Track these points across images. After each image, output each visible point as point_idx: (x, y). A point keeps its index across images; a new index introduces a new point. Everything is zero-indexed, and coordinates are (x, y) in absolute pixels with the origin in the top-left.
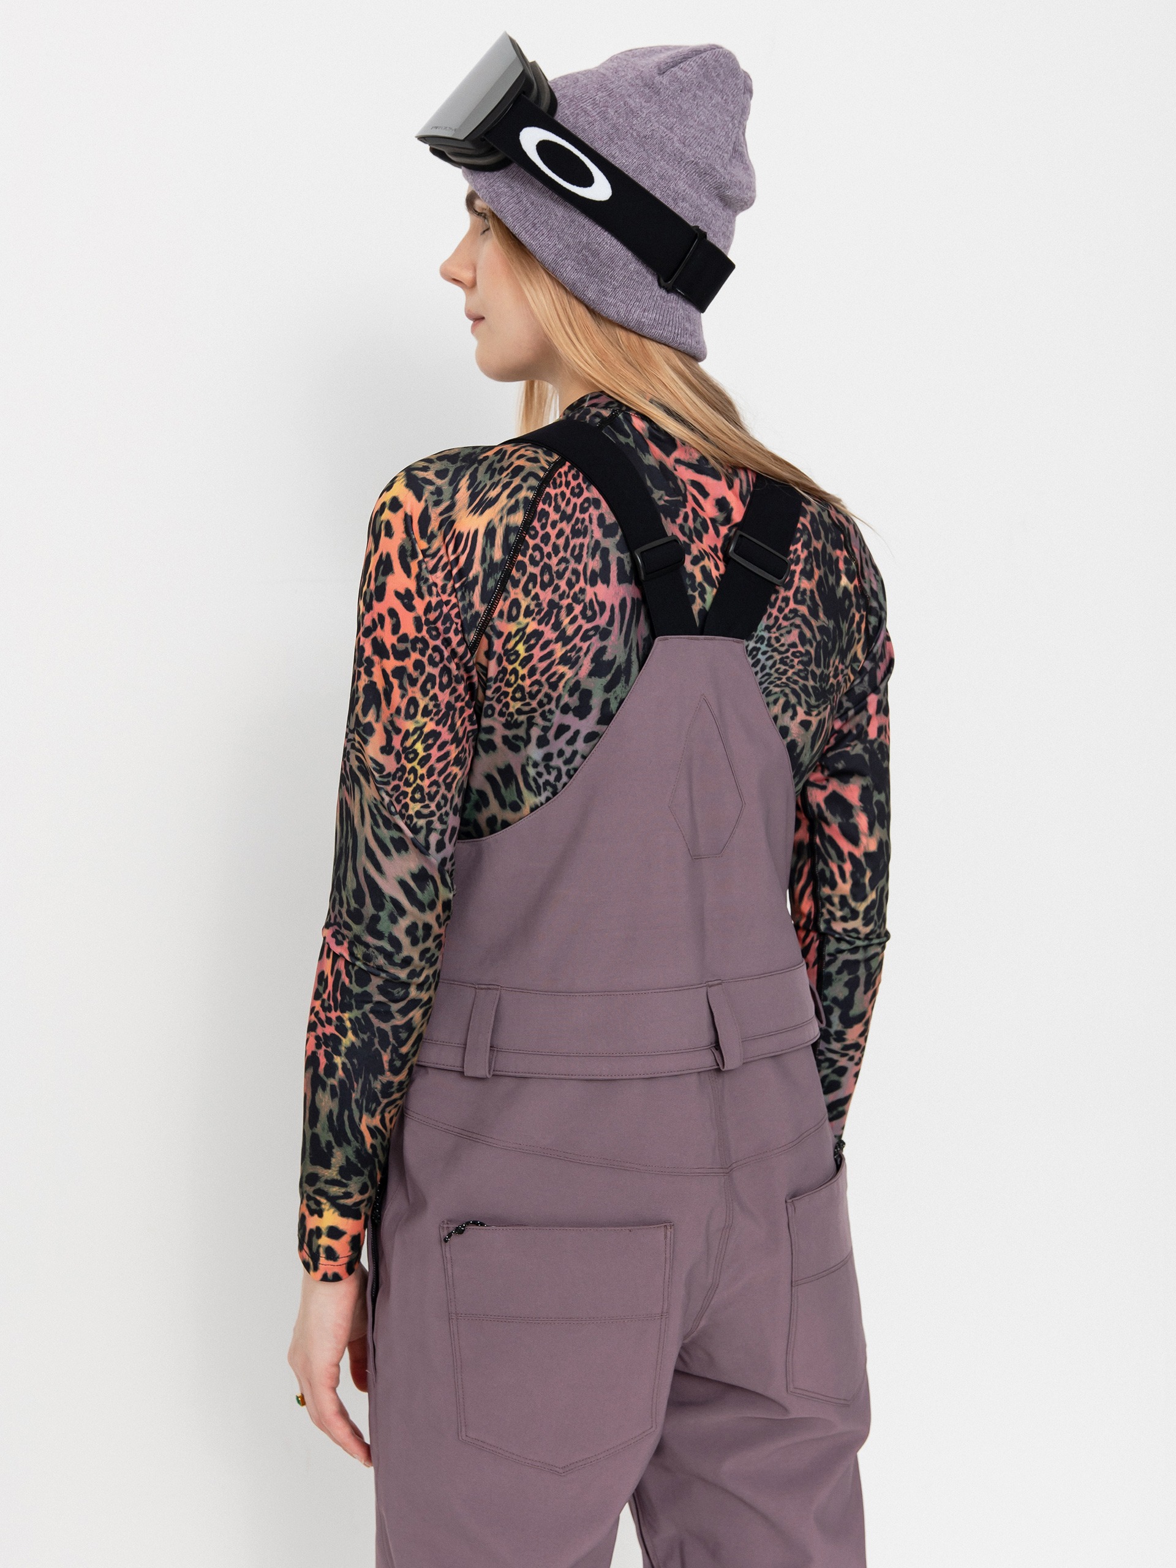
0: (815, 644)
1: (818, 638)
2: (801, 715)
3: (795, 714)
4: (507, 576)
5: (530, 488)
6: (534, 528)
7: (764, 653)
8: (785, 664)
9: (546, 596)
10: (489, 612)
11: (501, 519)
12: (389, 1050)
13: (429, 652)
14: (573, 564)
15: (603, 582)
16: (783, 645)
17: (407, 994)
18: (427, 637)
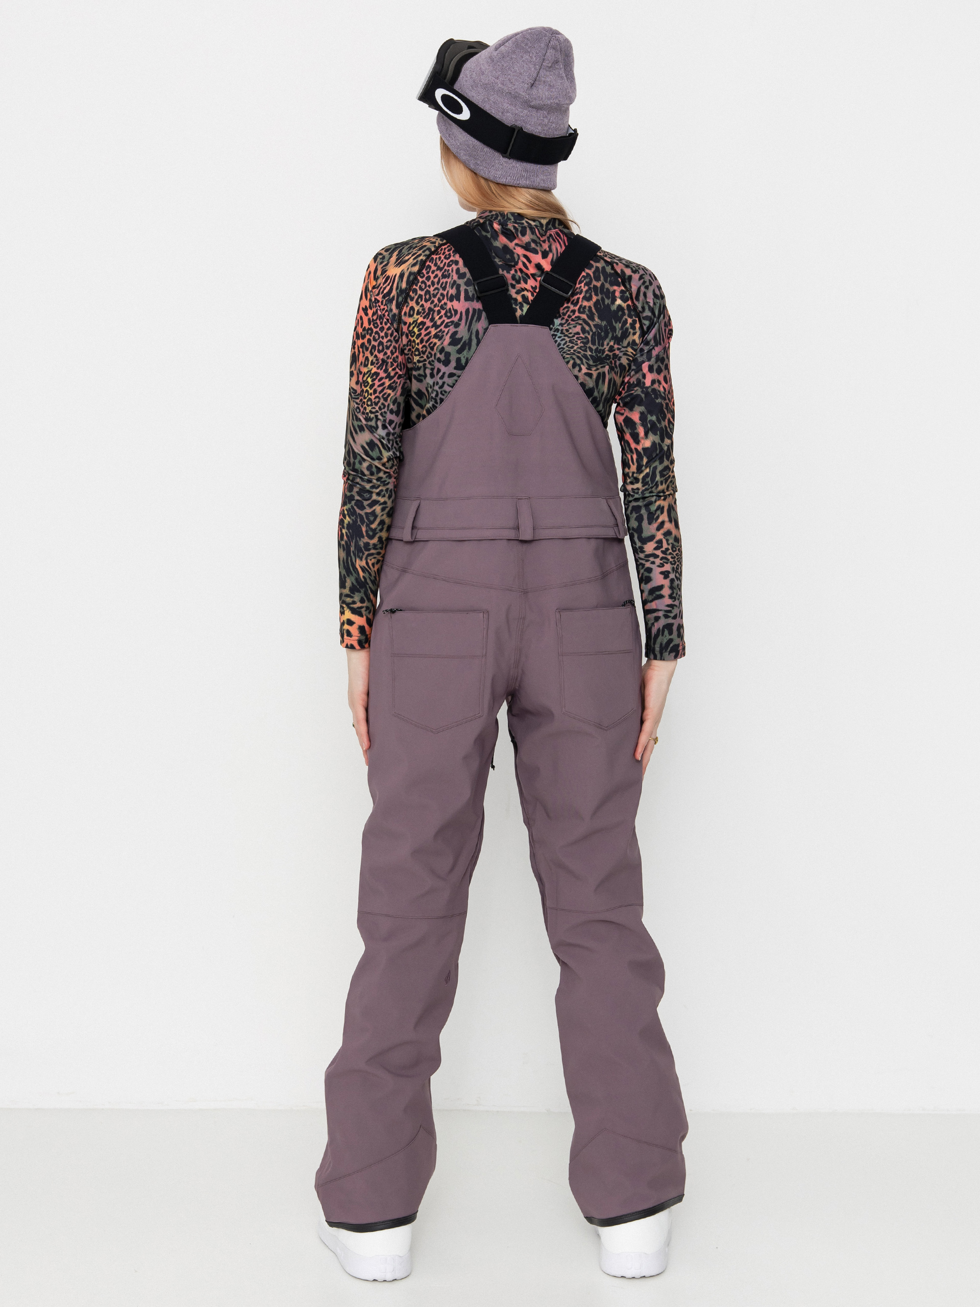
0: (591, 333)
1: (594, 330)
2: (584, 370)
3: (580, 370)
4: (408, 295)
5: (425, 255)
6: (423, 273)
7: (559, 337)
8: (573, 343)
9: (427, 305)
10: (400, 313)
11: (408, 269)
12: (365, 525)
13: (374, 334)
14: (441, 291)
15: (456, 300)
16: (571, 333)
17: (371, 497)
18: (373, 327)
